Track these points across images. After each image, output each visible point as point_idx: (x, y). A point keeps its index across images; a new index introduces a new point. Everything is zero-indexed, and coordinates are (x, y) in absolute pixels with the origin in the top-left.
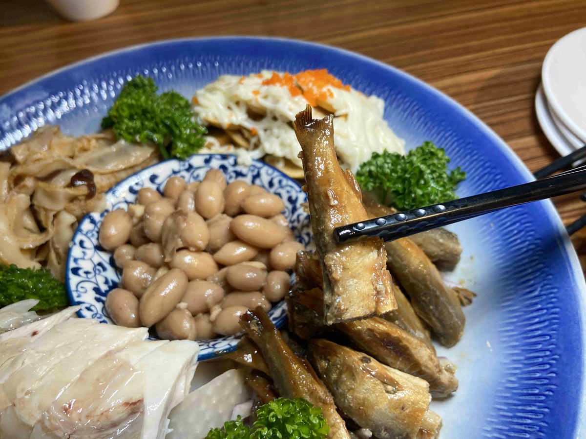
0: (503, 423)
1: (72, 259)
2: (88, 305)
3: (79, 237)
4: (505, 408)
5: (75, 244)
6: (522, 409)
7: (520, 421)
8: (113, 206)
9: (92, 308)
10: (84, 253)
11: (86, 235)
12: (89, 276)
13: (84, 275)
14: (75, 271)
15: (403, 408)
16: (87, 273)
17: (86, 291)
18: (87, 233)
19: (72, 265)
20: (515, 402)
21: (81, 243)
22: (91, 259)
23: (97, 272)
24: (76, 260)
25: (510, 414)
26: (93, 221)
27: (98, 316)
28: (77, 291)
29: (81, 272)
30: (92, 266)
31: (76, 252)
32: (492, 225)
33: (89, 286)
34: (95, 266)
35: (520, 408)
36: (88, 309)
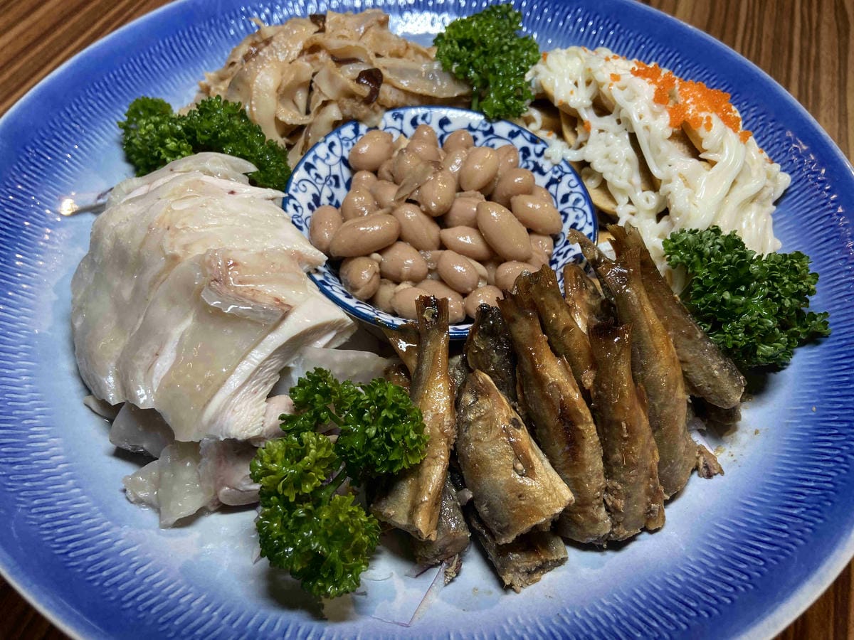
0: (625, 609)
1: (312, 154)
2: (297, 204)
3: (333, 138)
4: (644, 597)
5: (325, 141)
6: (660, 610)
7: (646, 618)
8: (386, 128)
9: (299, 209)
10: (328, 155)
11: (341, 140)
12: (318, 180)
13: (314, 177)
14: (309, 167)
15: (520, 496)
16: (318, 176)
17: (305, 192)
18: (343, 139)
19: (309, 159)
20: (659, 598)
21: (332, 145)
22: (330, 166)
23: (328, 183)
24: (316, 157)
25: (642, 606)
26: (356, 131)
27: (300, 219)
28: (297, 185)
29: (313, 171)
30: (328, 174)
31: (322, 150)
32: (814, 409)
33: (311, 189)
34: (330, 175)
35: (659, 607)
36: (295, 207)
